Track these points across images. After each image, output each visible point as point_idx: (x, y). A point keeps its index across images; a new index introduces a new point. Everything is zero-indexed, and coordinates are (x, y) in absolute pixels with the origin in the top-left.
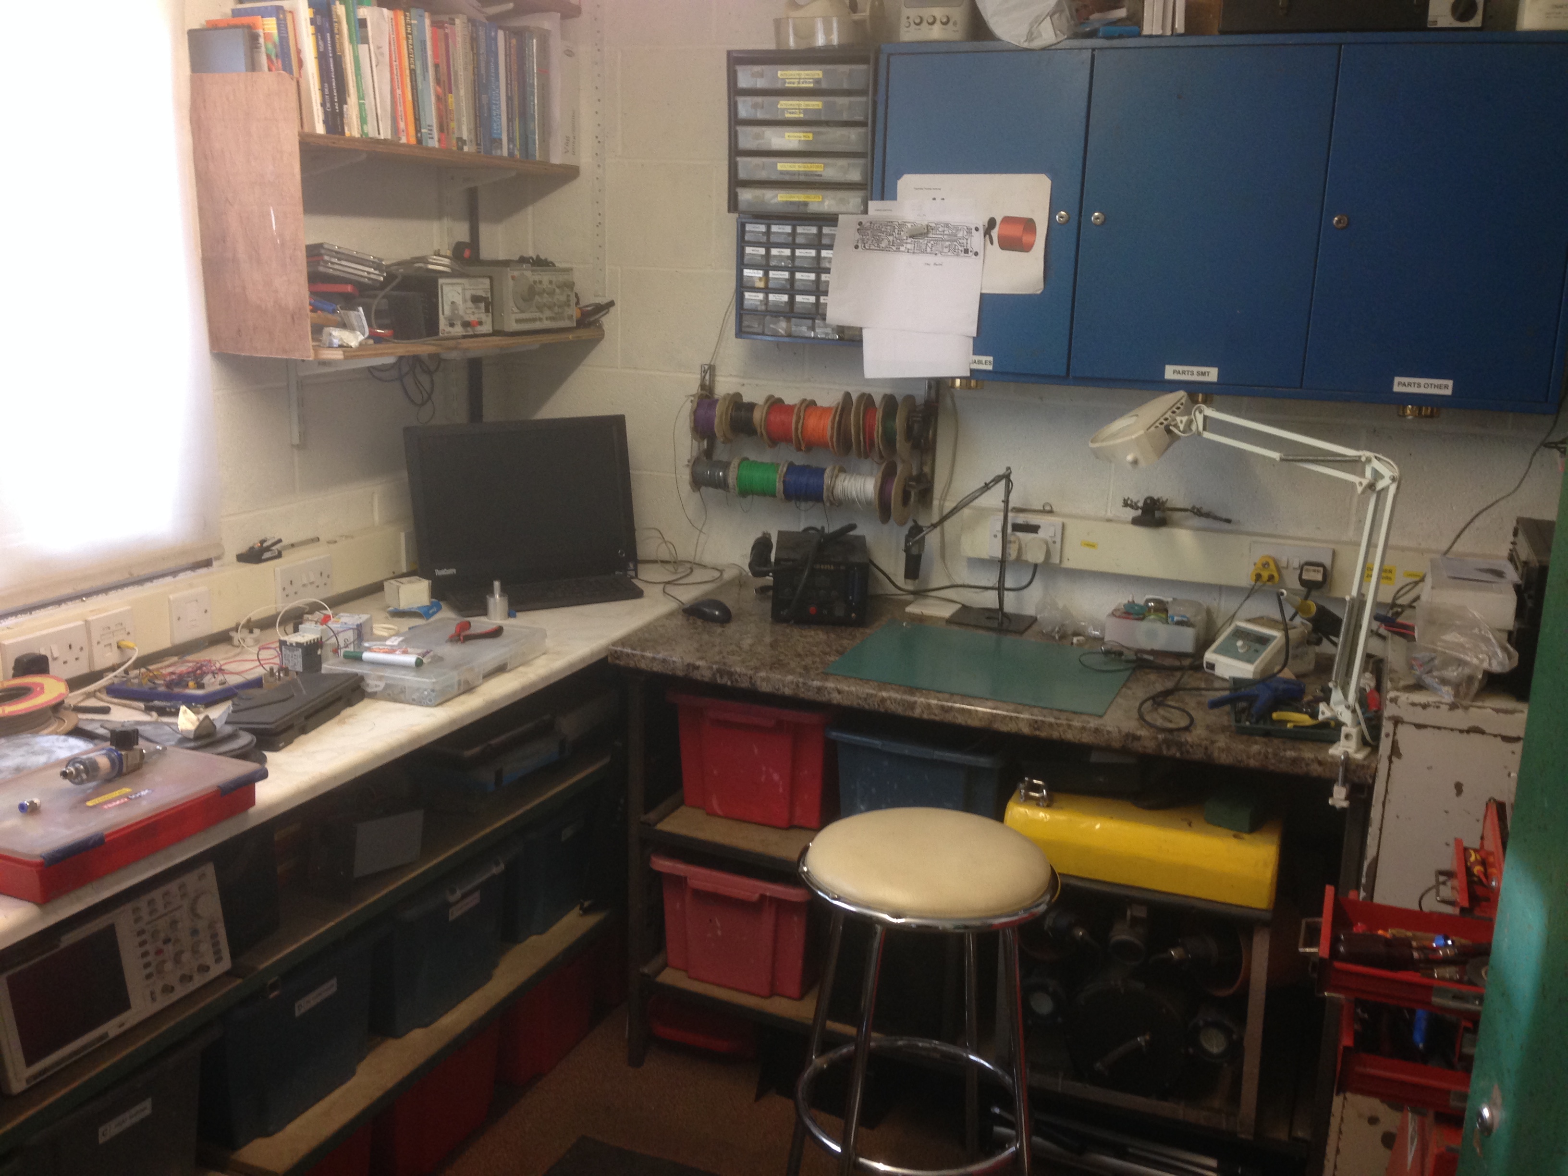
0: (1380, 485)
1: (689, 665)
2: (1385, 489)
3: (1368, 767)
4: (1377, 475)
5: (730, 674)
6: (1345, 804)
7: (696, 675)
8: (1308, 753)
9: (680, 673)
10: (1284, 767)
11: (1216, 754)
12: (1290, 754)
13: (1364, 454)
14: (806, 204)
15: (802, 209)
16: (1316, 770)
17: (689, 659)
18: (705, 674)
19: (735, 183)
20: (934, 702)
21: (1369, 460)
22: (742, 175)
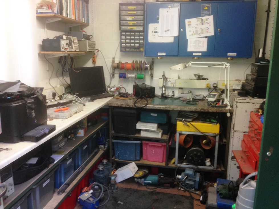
0: (227, 67)
1: (121, 104)
2: (228, 67)
3: (232, 110)
4: (226, 65)
5: (129, 105)
6: (230, 116)
7: (123, 106)
8: (223, 109)
9: (120, 106)
10: (219, 111)
11: (209, 110)
12: (221, 109)
13: (224, 63)
14: (133, 29)
15: (132, 30)
16: (224, 111)
17: (121, 103)
18: (124, 106)
19: (121, 25)
20: (164, 107)
21: (224, 64)
22: (122, 24)
